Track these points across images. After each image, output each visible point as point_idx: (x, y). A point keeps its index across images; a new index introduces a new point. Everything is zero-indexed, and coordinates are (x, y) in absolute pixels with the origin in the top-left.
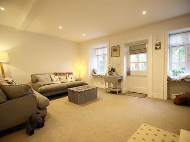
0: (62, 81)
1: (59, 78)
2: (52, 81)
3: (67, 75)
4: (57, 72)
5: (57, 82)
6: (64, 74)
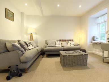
0: (63, 45)
1: (61, 43)
2: (56, 44)
3: (68, 41)
4: (61, 39)
5: (59, 46)
6: (65, 40)
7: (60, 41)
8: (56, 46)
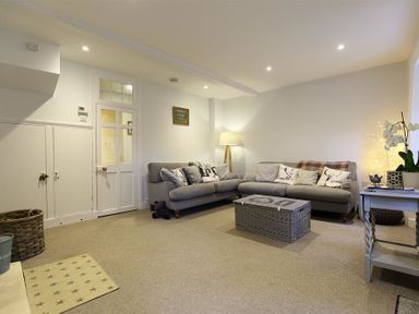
7: (300, 166)
8: (277, 180)
